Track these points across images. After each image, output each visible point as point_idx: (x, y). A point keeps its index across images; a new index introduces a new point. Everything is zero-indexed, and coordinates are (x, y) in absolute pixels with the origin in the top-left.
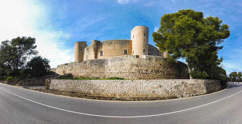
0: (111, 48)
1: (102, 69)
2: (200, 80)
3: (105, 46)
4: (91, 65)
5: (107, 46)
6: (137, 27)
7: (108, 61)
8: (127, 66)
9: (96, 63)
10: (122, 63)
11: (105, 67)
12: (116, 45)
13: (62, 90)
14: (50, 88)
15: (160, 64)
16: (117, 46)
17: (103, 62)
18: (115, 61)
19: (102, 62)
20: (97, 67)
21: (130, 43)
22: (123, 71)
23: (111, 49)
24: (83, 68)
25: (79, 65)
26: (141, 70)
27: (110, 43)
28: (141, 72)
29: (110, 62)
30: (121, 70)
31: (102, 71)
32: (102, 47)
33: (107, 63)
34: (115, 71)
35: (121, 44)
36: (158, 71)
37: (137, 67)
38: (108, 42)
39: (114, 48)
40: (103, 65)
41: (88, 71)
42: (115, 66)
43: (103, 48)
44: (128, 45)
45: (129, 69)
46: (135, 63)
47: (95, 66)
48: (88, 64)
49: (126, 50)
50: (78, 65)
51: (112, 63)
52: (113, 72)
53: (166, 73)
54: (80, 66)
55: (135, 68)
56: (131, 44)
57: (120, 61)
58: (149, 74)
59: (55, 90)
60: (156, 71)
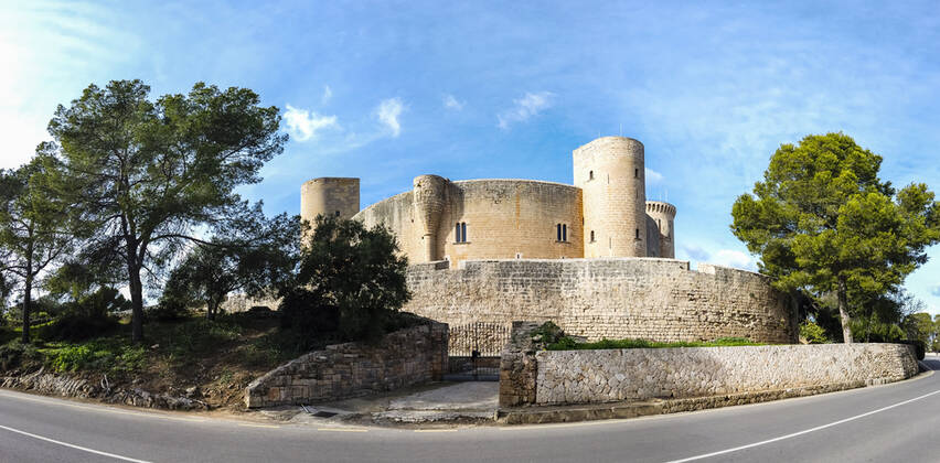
0: (502, 212)
1: (549, 302)
2: (890, 345)
3: (477, 203)
4: (502, 286)
5: (484, 203)
6: (607, 140)
7: (580, 273)
8: (660, 297)
9: (524, 276)
10: (639, 283)
11: (563, 294)
12: (524, 202)
13: (612, 395)
14: (543, 395)
15: (752, 295)
16: (529, 208)
17: (556, 276)
18: (613, 275)
19: (548, 275)
20: (531, 293)
21: (578, 200)
22: (647, 314)
23: (503, 217)
24: (459, 294)
25: (436, 283)
26: (705, 312)
27: (500, 193)
28: (703, 318)
29: (587, 277)
30: (635, 310)
31: (547, 310)
32: (462, 208)
33: (573, 279)
34: (614, 314)
35: (544, 201)
36: (747, 316)
37: (691, 300)
38: (491, 186)
39: (518, 214)
40: (555, 285)
41: (485, 308)
42: (611, 294)
43: (465, 214)
44: (569, 206)
45: (665, 307)
46: (687, 288)
47: (521, 289)
48: (484, 279)
49: (565, 226)
50: (430, 281)
51: (596, 280)
52: (605, 315)
53: (765, 321)
54: (440, 287)
55: (685, 303)
56: (581, 204)
57: (634, 277)
58: (726, 324)
59: (576, 403)
60: (742, 316)
